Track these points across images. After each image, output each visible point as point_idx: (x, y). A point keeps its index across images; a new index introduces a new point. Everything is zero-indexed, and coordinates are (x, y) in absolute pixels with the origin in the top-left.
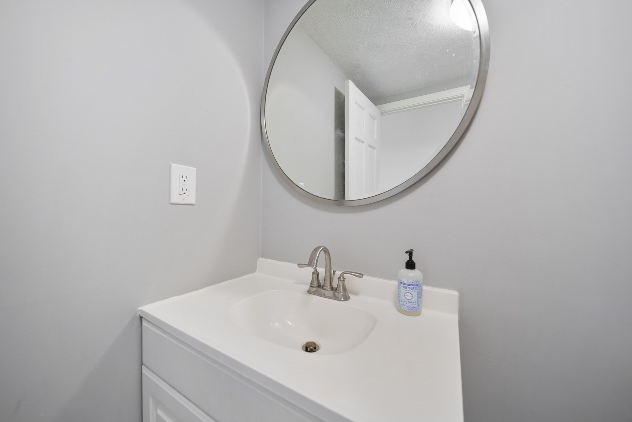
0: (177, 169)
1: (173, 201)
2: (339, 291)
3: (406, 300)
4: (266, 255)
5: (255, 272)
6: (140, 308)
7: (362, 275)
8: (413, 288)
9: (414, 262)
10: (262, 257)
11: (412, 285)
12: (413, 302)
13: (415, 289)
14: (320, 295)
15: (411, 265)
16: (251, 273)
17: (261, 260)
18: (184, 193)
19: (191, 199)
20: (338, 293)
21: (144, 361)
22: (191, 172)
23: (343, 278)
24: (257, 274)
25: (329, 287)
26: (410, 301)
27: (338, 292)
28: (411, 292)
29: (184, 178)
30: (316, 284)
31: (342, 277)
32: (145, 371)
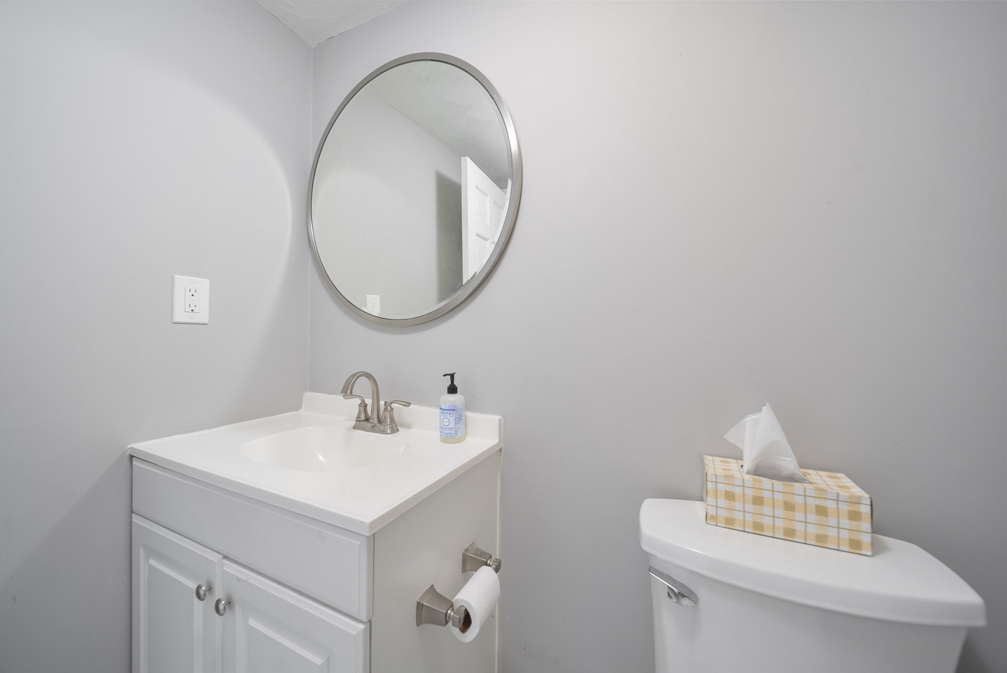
0: (182, 282)
1: (177, 319)
2: (385, 423)
3: (444, 426)
4: (314, 389)
5: (299, 410)
6: (129, 446)
7: (410, 404)
8: (450, 413)
9: (456, 386)
10: (310, 391)
11: (449, 410)
12: (451, 428)
13: (452, 414)
14: (364, 429)
15: (452, 390)
16: (293, 411)
17: (308, 395)
18: (192, 310)
19: (203, 316)
20: (385, 425)
21: (135, 508)
22: (203, 285)
23: (391, 407)
24: (302, 412)
25: (376, 420)
26: (447, 427)
27: (383, 424)
28: (448, 418)
29: (193, 292)
30: (363, 417)
31: (389, 408)
32: (136, 519)
